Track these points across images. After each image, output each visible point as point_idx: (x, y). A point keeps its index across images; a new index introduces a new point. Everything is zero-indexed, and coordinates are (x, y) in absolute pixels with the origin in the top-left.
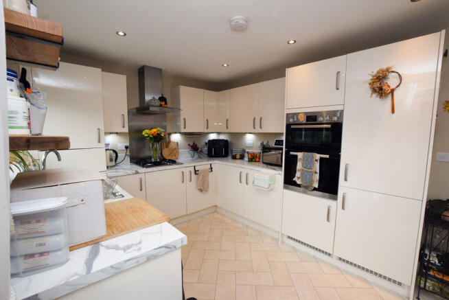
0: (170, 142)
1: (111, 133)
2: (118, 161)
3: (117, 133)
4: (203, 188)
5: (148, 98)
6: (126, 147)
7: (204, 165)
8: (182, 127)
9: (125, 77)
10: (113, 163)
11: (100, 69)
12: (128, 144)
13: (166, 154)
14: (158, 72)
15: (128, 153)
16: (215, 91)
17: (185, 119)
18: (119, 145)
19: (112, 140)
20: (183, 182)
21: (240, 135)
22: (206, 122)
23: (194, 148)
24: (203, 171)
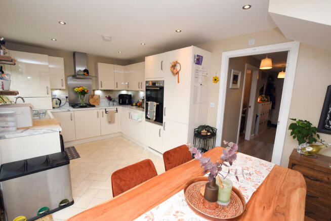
0: (94, 95)
1: (57, 89)
2: (61, 105)
3: (60, 89)
4: (111, 121)
5: (78, 69)
6: (67, 97)
7: (112, 109)
8: (100, 86)
9: (62, 59)
10: (58, 106)
11: (47, 56)
12: (67, 96)
13: (91, 102)
14: (84, 55)
15: (68, 100)
16: (122, 65)
17: (101, 82)
18: (62, 96)
19: (57, 93)
20: (98, 117)
21: (138, 92)
22: (116, 84)
23: (110, 99)
24: (111, 112)
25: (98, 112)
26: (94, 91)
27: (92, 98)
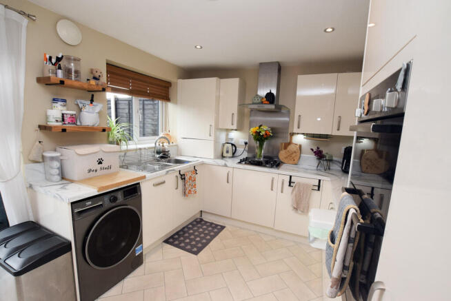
0: (290, 143)
4: (299, 208)
6: (246, 143)
7: (305, 178)
15: (247, 148)
18: (239, 140)
22: (336, 119)
24: (299, 184)
25: (273, 178)
26: (292, 134)
27: (285, 148)
